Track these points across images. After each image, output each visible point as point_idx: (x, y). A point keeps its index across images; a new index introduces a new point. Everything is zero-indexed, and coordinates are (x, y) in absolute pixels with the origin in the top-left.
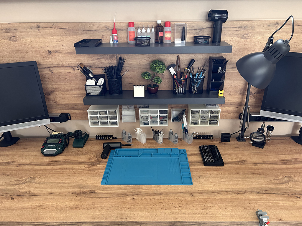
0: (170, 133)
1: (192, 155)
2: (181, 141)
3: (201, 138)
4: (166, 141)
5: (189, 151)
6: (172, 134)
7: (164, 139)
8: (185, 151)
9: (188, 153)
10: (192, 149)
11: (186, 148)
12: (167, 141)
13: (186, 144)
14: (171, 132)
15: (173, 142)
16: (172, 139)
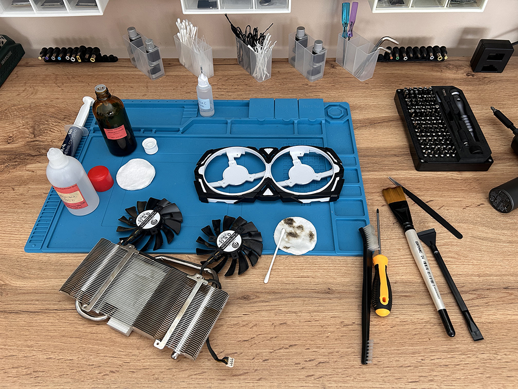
0: (297, 39)
1: (372, 123)
2: (332, 70)
3: (406, 58)
4: (282, 70)
5: (360, 108)
6: (305, 43)
7: (275, 62)
8: (346, 110)
9: (356, 116)
10: (371, 101)
11: (352, 98)
12: (286, 69)
13: (350, 82)
14: (301, 37)
15: (305, 74)
16: (304, 65)
